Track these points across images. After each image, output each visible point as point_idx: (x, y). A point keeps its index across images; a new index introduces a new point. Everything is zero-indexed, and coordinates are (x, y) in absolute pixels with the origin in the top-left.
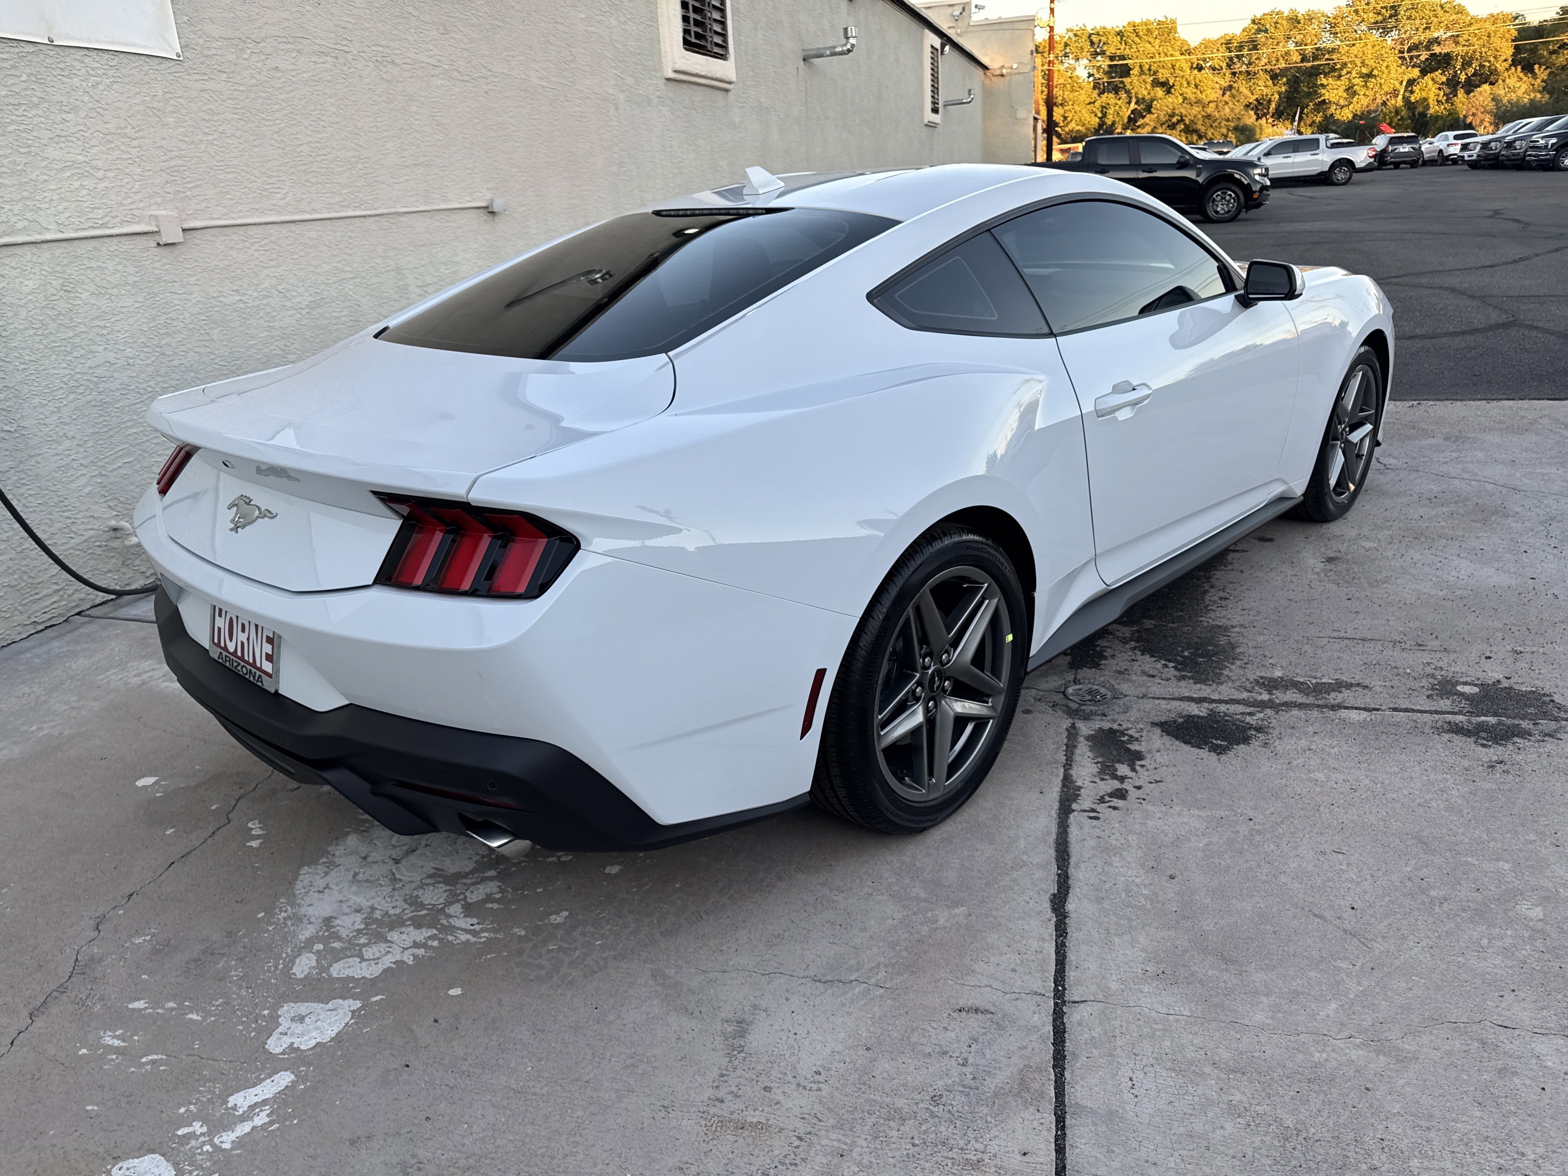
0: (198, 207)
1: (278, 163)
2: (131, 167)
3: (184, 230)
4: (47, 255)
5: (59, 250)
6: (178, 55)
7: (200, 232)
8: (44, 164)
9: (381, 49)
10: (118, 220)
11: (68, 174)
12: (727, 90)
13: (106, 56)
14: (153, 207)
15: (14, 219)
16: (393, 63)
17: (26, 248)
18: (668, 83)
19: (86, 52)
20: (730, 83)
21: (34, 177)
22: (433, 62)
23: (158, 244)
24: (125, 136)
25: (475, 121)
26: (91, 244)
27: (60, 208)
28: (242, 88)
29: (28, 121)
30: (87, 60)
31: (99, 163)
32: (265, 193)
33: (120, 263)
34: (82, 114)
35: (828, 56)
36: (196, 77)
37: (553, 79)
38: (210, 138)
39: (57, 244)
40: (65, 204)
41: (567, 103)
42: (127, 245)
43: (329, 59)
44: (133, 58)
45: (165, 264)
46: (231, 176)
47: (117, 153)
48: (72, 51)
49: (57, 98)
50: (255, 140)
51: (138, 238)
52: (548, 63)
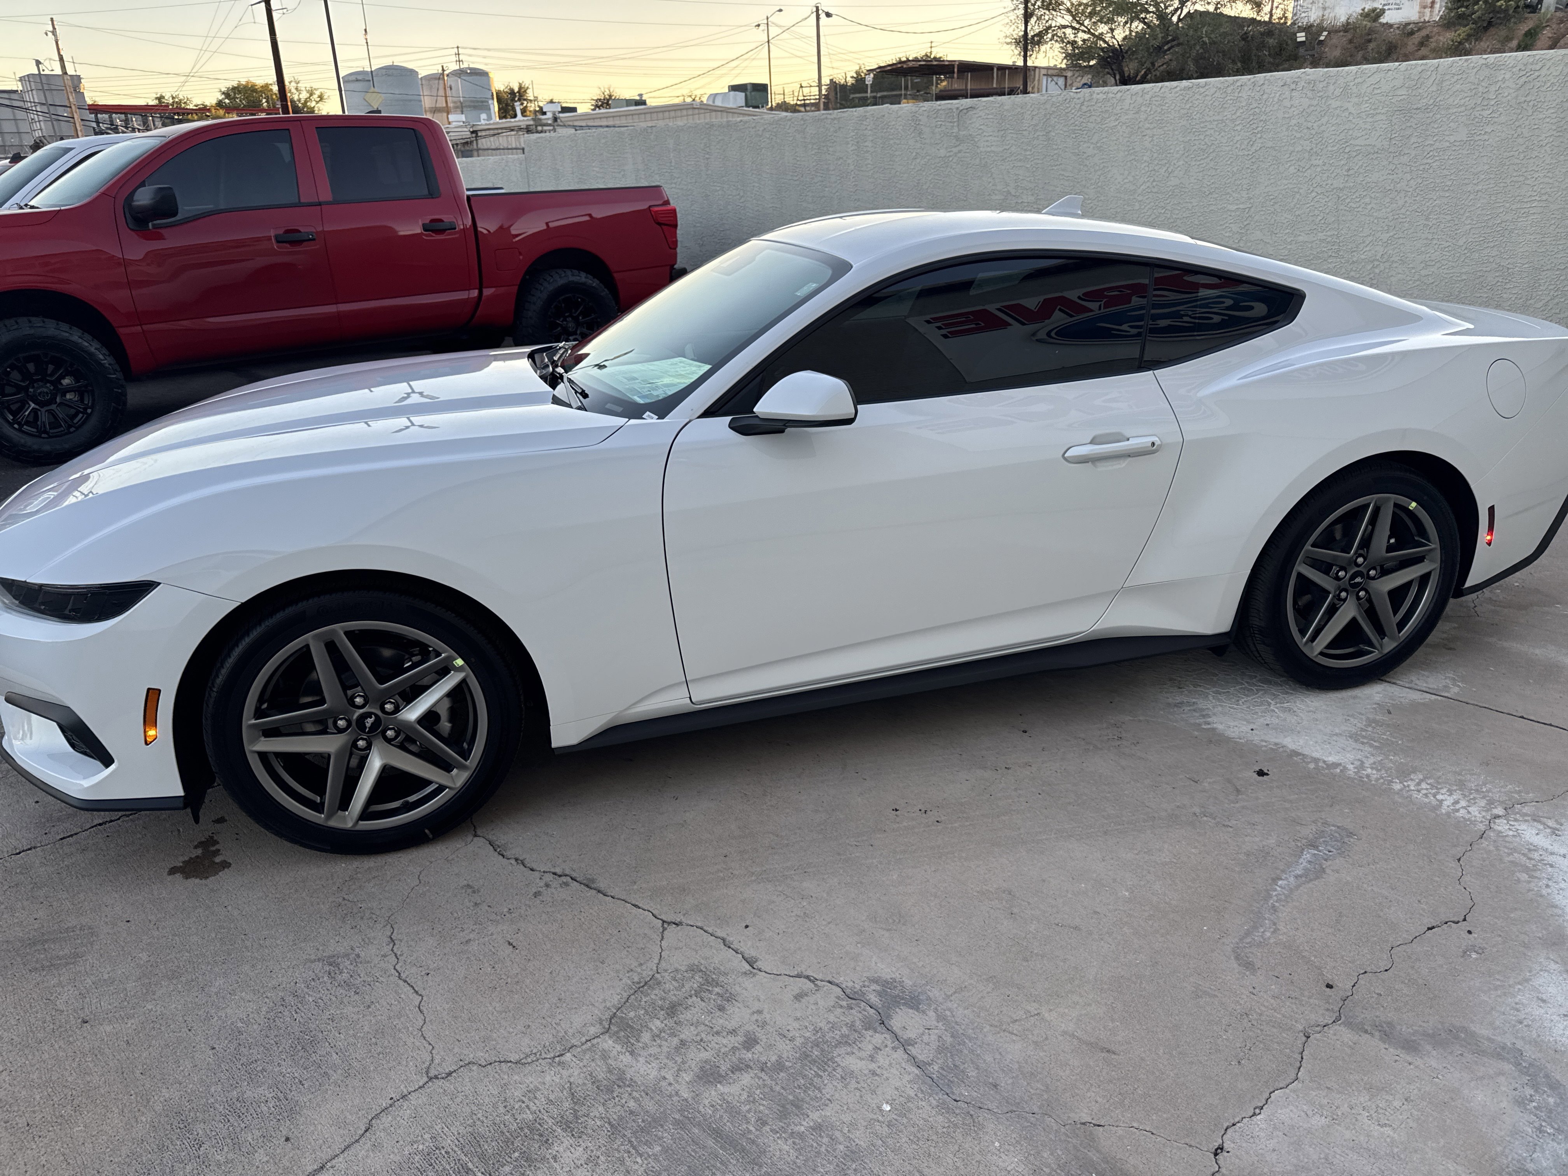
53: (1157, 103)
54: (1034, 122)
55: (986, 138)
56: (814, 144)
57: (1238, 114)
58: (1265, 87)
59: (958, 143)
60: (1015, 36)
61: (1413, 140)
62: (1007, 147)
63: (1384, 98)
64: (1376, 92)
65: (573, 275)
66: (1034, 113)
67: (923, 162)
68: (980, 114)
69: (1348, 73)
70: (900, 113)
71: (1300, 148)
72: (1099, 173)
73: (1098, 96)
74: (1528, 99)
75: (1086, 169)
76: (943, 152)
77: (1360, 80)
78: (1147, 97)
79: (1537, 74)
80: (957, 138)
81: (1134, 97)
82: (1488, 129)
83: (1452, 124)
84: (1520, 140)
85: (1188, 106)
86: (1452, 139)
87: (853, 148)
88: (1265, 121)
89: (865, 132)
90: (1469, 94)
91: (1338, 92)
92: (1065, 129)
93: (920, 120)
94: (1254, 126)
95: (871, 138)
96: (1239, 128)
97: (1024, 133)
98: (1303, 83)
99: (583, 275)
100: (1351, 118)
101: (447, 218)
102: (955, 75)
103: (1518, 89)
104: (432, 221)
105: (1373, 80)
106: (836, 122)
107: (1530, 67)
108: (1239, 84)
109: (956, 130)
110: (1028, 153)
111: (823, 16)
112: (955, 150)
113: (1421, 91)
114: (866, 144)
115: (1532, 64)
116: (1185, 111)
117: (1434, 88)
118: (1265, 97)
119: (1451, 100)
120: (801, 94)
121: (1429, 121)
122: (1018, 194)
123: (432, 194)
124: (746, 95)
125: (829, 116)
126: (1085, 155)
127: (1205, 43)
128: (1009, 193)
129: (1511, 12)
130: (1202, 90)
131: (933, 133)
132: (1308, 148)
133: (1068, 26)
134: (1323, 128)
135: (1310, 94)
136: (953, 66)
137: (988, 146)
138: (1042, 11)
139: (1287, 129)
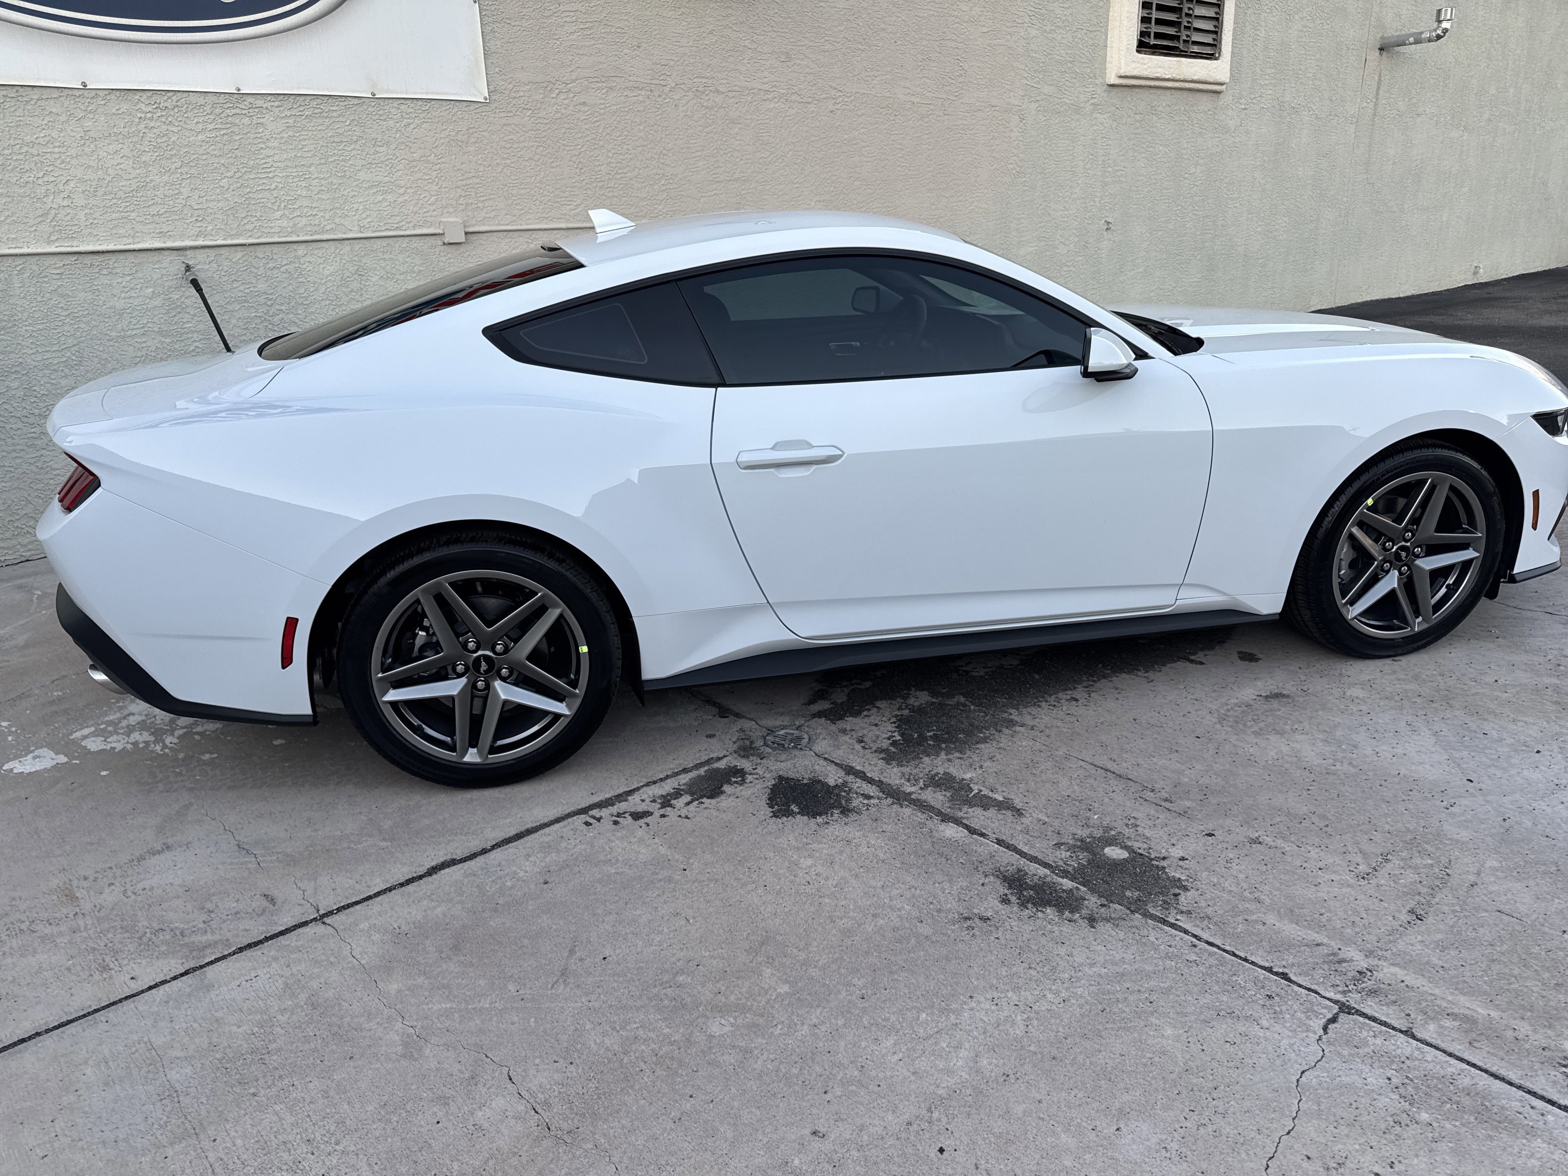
0: (488, 215)
1: (574, 181)
2: (430, 186)
3: (466, 233)
4: (348, 248)
5: (357, 246)
6: (486, 99)
7: (485, 235)
8: (355, 184)
9: (704, 80)
10: (412, 224)
11: (375, 190)
12: (1219, 93)
13: (420, 103)
14: (445, 215)
15: (326, 223)
16: (717, 91)
17: (332, 243)
18: (1111, 89)
19: (403, 101)
20: (1221, 84)
21: (346, 193)
22: (766, 87)
23: (444, 244)
24: (428, 162)
25: (813, 139)
26: (385, 242)
27: (364, 215)
28: (545, 121)
29: (347, 153)
30: (402, 107)
31: (402, 183)
32: (555, 205)
33: (409, 256)
34: (393, 146)
35: (1411, 44)
36: (502, 115)
37: (928, 94)
38: (508, 161)
39: (357, 241)
40: (368, 213)
41: (946, 117)
42: (416, 243)
43: (643, 93)
44: (444, 103)
45: (450, 259)
46: (524, 191)
47: (417, 176)
48: (391, 101)
49: (374, 135)
50: (553, 162)
51: (428, 238)
52: (925, 79)
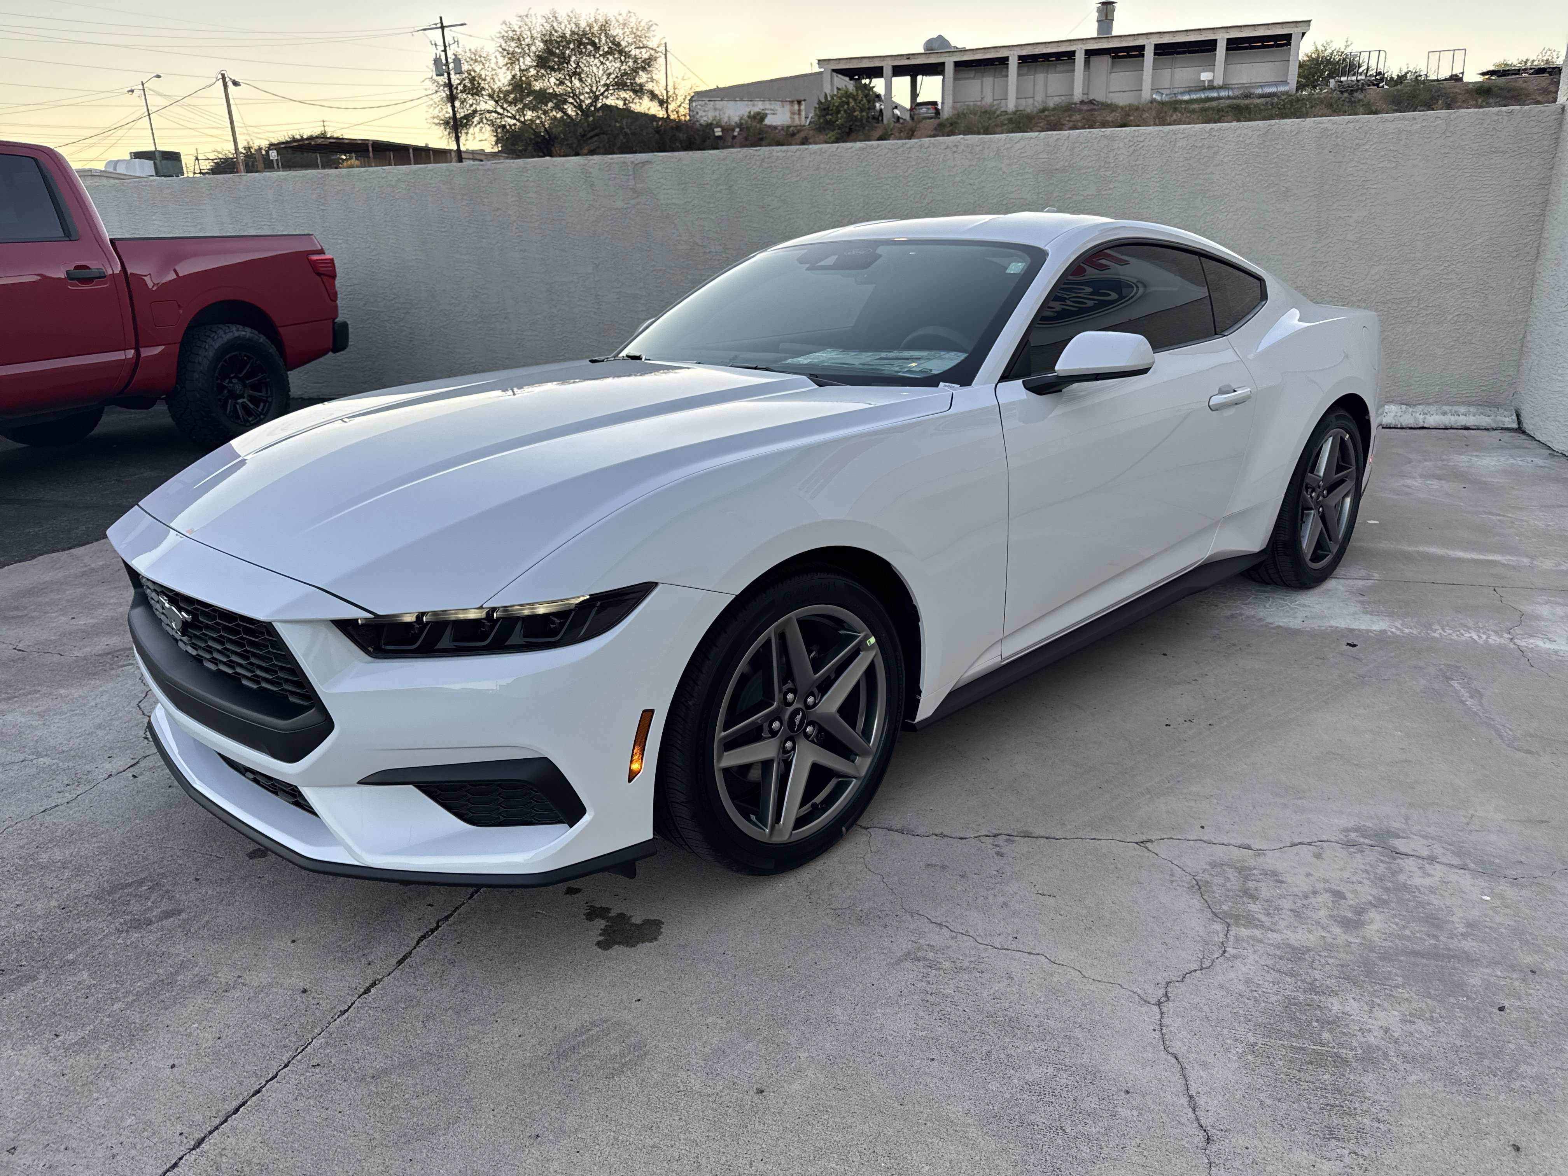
53: (835, 162)
54: (715, 176)
55: (666, 191)
56: (464, 195)
57: (910, 172)
58: (930, 149)
59: (635, 195)
60: (442, 118)
61: (1056, 194)
62: (689, 200)
63: (1029, 161)
64: (1023, 155)
65: (238, 330)
66: (715, 168)
67: (597, 213)
68: (658, 168)
69: (999, 140)
70: (567, 165)
71: (965, 201)
72: (786, 224)
73: (779, 154)
74: (1138, 163)
75: (772, 220)
76: (619, 204)
77: (1009, 145)
78: (826, 156)
79: (1142, 144)
80: (634, 190)
81: (813, 156)
82: (1111, 186)
83: (1084, 182)
84: (1135, 195)
85: (863, 165)
86: (1085, 193)
87: (513, 199)
88: (933, 178)
89: (527, 183)
90: (1094, 158)
91: (992, 155)
92: (748, 183)
93: (590, 173)
94: (925, 182)
95: (534, 190)
96: (911, 184)
97: (706, 186)
98: (962, 147)
99: (248, 330)
100: (1005, 176)
101: (95, 265)
102: (371, 154)
103: (1130, 156)
104: (77, 268)
105: (1019, 146)
106: (490, 173)
107: (1136, 139)
108: (908, 146)
109: (632, 183)
110: (712, 205)
111: (230, 84)
112: (633, 202)
113: (1058, 155)
114: (528, 195)
115: (1138, 136)
116: (862, 169)
117: (1068, 153)
118: (932, 157)
119: (1081, 163)
120: (197, 167)
121: (1066, 179)
122: (704, 244)
123: (68, 234)
124: (155, 163)
125: (481, 167)
126: (770, 208)
127: (626, 134)
128: (695, 242)
129: (864, 121)
130: (876, 151)
131: (607, 185)
132: (972, 201)
133: (492, 112)
134: (983, 184)
135: (969, 156)
136: (367, 145)
137: (668, 199)
138: (464, 96)
139: (953, 185)
